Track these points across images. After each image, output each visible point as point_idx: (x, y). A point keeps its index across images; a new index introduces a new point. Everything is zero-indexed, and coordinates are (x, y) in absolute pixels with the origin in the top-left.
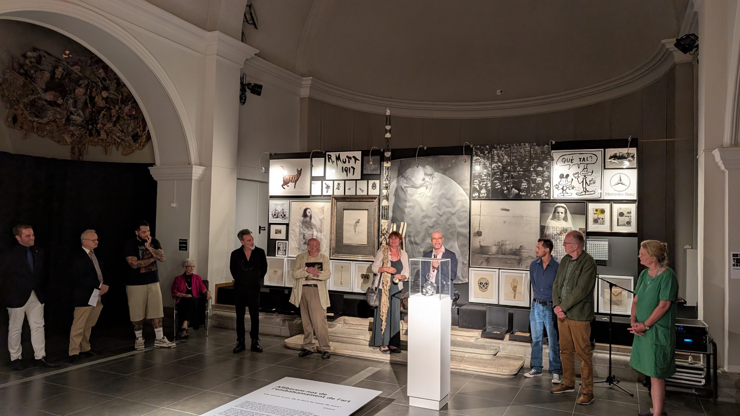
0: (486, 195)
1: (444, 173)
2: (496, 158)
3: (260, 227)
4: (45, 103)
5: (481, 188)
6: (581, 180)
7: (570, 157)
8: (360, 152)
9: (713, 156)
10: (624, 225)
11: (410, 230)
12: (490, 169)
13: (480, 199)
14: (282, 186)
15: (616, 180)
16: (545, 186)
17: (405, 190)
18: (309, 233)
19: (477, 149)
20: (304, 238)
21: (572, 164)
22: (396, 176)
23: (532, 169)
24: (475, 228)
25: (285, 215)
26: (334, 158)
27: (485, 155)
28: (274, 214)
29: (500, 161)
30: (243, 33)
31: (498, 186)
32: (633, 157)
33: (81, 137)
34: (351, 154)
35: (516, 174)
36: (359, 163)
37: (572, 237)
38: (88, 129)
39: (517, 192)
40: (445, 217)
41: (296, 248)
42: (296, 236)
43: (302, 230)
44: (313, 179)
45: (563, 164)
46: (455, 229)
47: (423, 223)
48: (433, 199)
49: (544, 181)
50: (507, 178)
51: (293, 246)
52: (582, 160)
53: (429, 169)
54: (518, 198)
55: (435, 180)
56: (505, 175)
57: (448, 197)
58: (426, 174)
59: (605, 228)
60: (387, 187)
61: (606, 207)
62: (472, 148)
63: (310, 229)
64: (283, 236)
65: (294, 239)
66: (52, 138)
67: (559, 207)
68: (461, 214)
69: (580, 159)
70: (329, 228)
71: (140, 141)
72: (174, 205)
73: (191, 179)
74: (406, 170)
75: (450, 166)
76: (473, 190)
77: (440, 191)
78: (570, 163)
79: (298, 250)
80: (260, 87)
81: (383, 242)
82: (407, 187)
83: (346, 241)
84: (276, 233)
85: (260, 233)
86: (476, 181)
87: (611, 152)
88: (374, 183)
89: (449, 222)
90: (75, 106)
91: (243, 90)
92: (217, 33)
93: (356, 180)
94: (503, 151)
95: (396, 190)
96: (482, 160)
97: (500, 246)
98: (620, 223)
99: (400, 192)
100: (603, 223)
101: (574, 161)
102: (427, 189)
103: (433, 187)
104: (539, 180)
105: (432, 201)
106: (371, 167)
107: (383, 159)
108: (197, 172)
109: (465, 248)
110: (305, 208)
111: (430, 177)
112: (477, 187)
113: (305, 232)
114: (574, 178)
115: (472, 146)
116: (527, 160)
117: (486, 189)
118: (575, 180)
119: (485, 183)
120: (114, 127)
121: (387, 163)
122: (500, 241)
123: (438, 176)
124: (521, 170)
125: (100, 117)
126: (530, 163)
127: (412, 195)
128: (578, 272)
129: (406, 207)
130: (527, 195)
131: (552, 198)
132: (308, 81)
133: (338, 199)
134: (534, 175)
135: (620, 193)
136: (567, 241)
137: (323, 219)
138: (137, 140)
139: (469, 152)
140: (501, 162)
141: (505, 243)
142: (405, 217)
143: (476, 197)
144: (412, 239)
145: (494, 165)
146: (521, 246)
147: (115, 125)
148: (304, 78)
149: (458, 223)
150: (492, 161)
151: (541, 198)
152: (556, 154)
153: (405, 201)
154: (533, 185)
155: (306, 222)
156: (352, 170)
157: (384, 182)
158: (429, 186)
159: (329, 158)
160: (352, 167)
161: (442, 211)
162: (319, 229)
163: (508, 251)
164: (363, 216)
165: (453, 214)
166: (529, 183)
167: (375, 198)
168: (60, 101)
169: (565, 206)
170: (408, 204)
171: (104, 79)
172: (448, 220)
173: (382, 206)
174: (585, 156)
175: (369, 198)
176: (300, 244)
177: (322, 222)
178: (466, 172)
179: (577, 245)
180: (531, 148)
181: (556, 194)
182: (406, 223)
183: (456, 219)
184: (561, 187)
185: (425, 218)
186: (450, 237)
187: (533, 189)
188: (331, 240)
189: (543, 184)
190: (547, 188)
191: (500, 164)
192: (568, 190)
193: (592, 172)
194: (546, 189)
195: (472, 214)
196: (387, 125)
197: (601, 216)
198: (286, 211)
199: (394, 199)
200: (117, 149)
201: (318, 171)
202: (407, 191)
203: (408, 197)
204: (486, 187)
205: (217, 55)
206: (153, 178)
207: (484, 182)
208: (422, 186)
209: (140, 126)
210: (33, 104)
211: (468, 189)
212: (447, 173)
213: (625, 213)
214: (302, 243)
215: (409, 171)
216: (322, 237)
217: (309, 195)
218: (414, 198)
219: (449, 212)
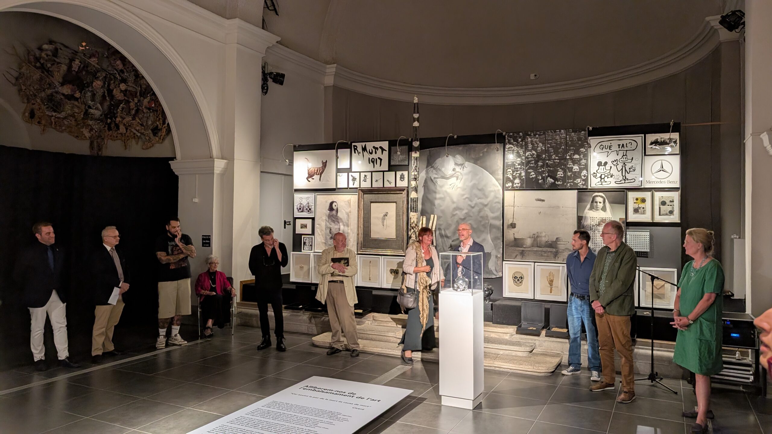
0: (519, 185)
1: (475, 163)
2: (530, 146)
3: (285, 222)
4: (62, 97)
5: (514, 178)
6: (620, 167)
7: (608, 144)
8: (388, 142)
9: (762, 140)
10: (667, 214)
11: (441, 223)
12: (524, 158)
13: (513, 189)
14: (307, 179)
15: (657, 166)
16: (582, 174)
17: (434, 181)
18: (336, 227)
19: (511, 137)
20: (330, 233)
21: (610, 151)
22: (425, 166)
23: (568, 157)
24: (509, 220)
25: (310, 209)
26: (360, 149)
27: (518, 143)
28: (299, 208)
29: (534, 148)
30: (263, 20)
31: (533, 175)
32: (675, 142)
33: (100, 131)
34: (378, 144)
35: (551, 162)
36: (386, 153)
37: (610, 228)
38: (106, 123)
39: (553, 181)
40: (477, 209)
41: (323, 243)
42: (322, 230)
43: (328, 224)
44: (339, 171)
45: (601, 151)
46: (487, 221)
47: (454, 215)
48: (464, 189)
49: (581, 170)
50: (542, 166)
51: (319, 240)
52: (621, 146)
53: (459, 159)
54: (553, 187)
55: (466, 170)
56: (540, 164)
57: (479, 188)
58: (456, 164)
59: (646, 218)
60: (416, 179)
61: (647, 195)
62: (505, 136)
63: (336, 222)
64: (309, 230)
65: (320, 234)
66: (70, 132)
67: (597, 196)
68: (494, 205)
69: (619, 145)
70: (356, 222)
71: (159, 134)
72: (196, 200)
73: (213, 173)
74: (435, 160)
75: (481, 155)
76: (506, 180)
77: (471, 181)
78: (608, 150)
79: (324, 245)
80: (283, 76)
81: (412, 235)
82: (437, 178)
83: (374, 235)
84: (301, 228)
85: (285, 228)
86: (509, 170)
87: (651, 137)
88: (402, 174)
89: (482, 214)
90: (93, 100)
91: (265, 80)
92: (237, 21)
93: (384, 171)
94: (537, 138)
95: (426, 182)
96: (516, 148)
97: (535, 238)
98: (662, 213)
99: (430, 184)
100: (644, 213)
101: (613, 148)
102: (457, 179)
103: (464, 177)
104: (576, 168)
105: (463, 193)
106: (399, 157)
107: (411, 149)
108: (219, 165)
109: (499, 241)
110: (331, 201)
111: (460, 167)
112: (511, 177)
113: (331, 226)
114: (612, 166)
115: (504, 133)
116: (563, 147)
117: (520, 179)
118: (614, 168)
119: (519, 172)
120: (133, 120)
121: (416, 153)
122: (535, 232)
123: (469, 166)
124: (557, 158)
125: (119, 110)
126: (566, 151)
127: (441, 187)
128: (617, 265)
129: (435, 198)
130: (563, 184)
131: (589, 187)
132: (331, 69)
133: (366, 191)
134: (570, 163)
135: (662, 180)
136: (605, 231)
137: (350, 212)
138: (156, 133)
139: (501, 139)
140: (536, 150)
141: (540, 235)
142: (435, 210)
143: (509, 187)
144: (443, 232)
145: (527, 154)
146: (557, 238)
147: (134, 119)
148: (328, 66)
149: (491, 215)
150: (526, 150)
151: (578, 188)
152: (593, 141)
153: (435, 192)
154: (569, 174)
155: (332, 216)
156: (379, 161)
157: (413, 173)
158: (460, 177)
159: (355, 149)
160: (379, 158)
161: (474, 202)
162: (346, 223)
163: (543, 243)
164: (391, 208)
165: (486, 206)
166: (565, 172)
167: (403, 190)
168: (77, 95)
169: (604, 195)
170: (438, 196)
171: (122, 71)
172: (480, 211)
173: (411, 199)
174: (624, 142)
175: (397, 190)
176: (326, 239)
177: (348, 216)
178: (499, 162)
179: (615, 236)
180: (567, 135)
181: (594, 183)
182: (436, 216)
183: (488, 210)
184: (599, 175)
185: (456, 210)
186: (483, 229)
187: (569, 178)
188: (358, 235)
189: (580, 172)
190: (585, 176)
191: (534, 152)
192: (606, 179)
193: (632, 159)
194: (583, 177)
195: (505, 205)
196: (414, 113)
197: (642, 205)
198: (312, 204)
199: (423, 190)
200: (137, 143)
201: (344, 164)
202: (436, 182)
203: (438, 188)
204: (520, 177)
205: (237, 43)
206: (174, 173)
207: (517, 171)
208: (452, 176)
209: (160, 119)
210: (50, 98)
211: (500, 179)
212: (479, 162)
213: (668, 203)
214: (329, 237)
215: (438, 161)
216: (349, 231)
217: (335, 187)
218: (444, 189)
219: (481, 203)
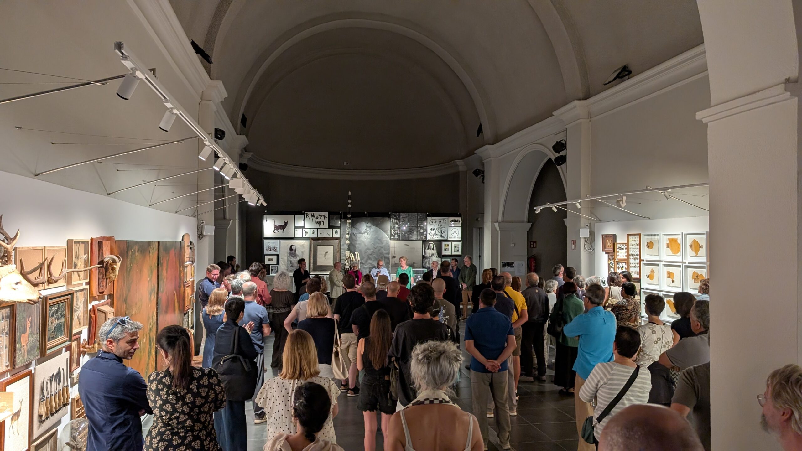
0: (398, 238)
1: (376, 226)
2: (402, 220)
5: (395, 234)
6: (439, 231)
7: (435, 220)
8: (328, 213)
10: (456, 251)
13: (394, 239)
14: (274, 231)
15: (453, 231)
18: (295, 260)
19: (393, 214)
20: (291, 263)
21: (436, 224)
22: (353, 227)
23: (419, 226)
24: (392, 254)
25: (276, 250)
27: (397, 218)
28: (267, 248)
29: (404, 221)
32: (460, 221)
34: (321, 214)
35: (411, 228)
36: (327, 219)
39: (412, 236)
40: (377, 249)
43: (289, 258)
44: (296, 227)
45: (432, 224)
46: (384, 255)
47: (366, 252)
48: (371, 239)
49: (424, 231)
53: (369, 225)
55: (372, 230)
57: (379, 239)
58: (367, 227)
59: (449, 253)
61: (450, 243)
63: (294, 257)
64: (275, 262)
67: (430, 243)
68: (386, 247)
69: (439, 221)
74: (356, 224)
75: (379, 223)
76: (391, 235)
77: (375, 235)
82: (357, 233)
83: (319, 264)
84: (269, 261)
86: (392, 231)
87: (451, 219)
88: (336, 230)
89: (380, 251)
93: (325, 229)
94: (405, 216)
95: (351, 235)
96: (396, 220)
99: (353, 236)
100: (448, 251)
101: (436, 222)
102: (368, 234)
103: (371, 233)
104: (422, 231)
105: (370, 241)
106: (335, 221)
107: (345, 218)
110: (291, 245)
111: (369, 228)
112: (393, 234)
113: (291, 259)
115: (390, 213)
116: (416, 221)
118: (437, 231)
121: (348, 220)
123: (373, 227)
124: (414, 226)
126: (417, 223)
127: (359, 238)
129: (356, 244)
130: (416, 238)
133: (314, 239)
134: (419, 228)
135: (455, 237)
137: (304, 250)
139: (389, 216)
142: (357, 249)
143: (392, 238)
145: (401, 223)
146: (414, 262)
149: (385, 252)
150: (400, 221)
151: (423, 239)
152: (429, 219)
153: (356, 241)
154: (419, 233)
155: (292, 253)
156: (322, 223)
159: (307, 216)
160: (322, 221)
161: (376, 246)
164: (330, 249)
165: (382, 247)
166: (417, 232)
167: (338, 239)
169: (433, 243)
170: (357, 242)
172: (379, 250)
174: (441, 220)
175: (332, 239)
176: (288, 267)
178: (388, 226)
180: (418, 216)
181: (429, 237)
183: (383, 250)
184: (431, 234)
185: (368, 250)
187: (419, 235)
188: (311, 261)
189: (423, 233)
190: (425, 234)
191: (404, 223)
192: (434, 236)
193: (444, 228)
195: (391, 247)
196: (348, 200)
197: (447, 247)
198: (277, 247)
201: (299, 223)
202: (357, 235)
203: (358, 238)
204: (398, 234)
207: (397, 231)
208: (365, 233)
211: (389, 235)
212: (378, 226)
213: (457, 246)
214: (290, 266)
215: (358, 225)
217: (293, 237)
218: (361, 239)
219: (380, 246)
